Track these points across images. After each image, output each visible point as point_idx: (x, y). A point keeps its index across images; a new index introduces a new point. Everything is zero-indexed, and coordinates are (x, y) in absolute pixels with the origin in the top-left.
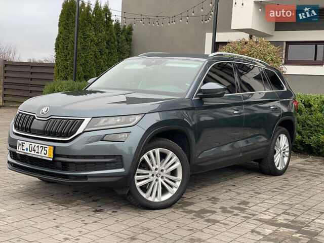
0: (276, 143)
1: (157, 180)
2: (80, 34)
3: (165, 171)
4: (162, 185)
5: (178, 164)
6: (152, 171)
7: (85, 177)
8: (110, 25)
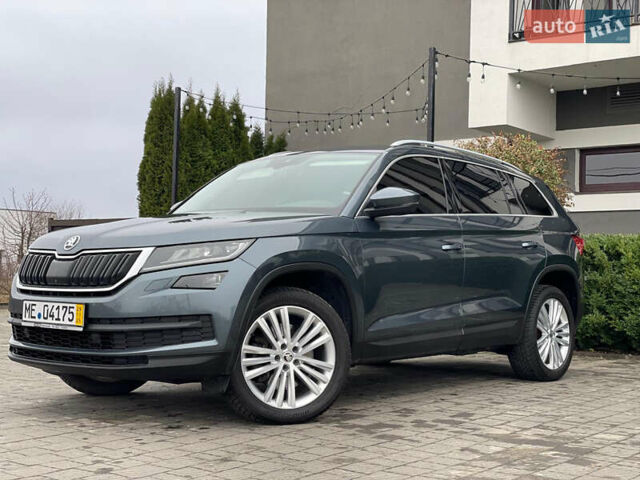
0: (540, 315)
1: (285, 367)
2: (185, 154)
3: (300, 351)
4: (297, 378)
5: (327, 337)
6: (275, 349)
7: (144, 358)
8: (243, 137)
